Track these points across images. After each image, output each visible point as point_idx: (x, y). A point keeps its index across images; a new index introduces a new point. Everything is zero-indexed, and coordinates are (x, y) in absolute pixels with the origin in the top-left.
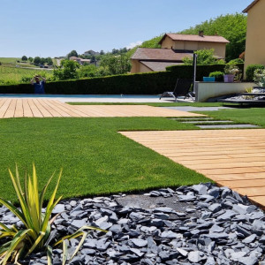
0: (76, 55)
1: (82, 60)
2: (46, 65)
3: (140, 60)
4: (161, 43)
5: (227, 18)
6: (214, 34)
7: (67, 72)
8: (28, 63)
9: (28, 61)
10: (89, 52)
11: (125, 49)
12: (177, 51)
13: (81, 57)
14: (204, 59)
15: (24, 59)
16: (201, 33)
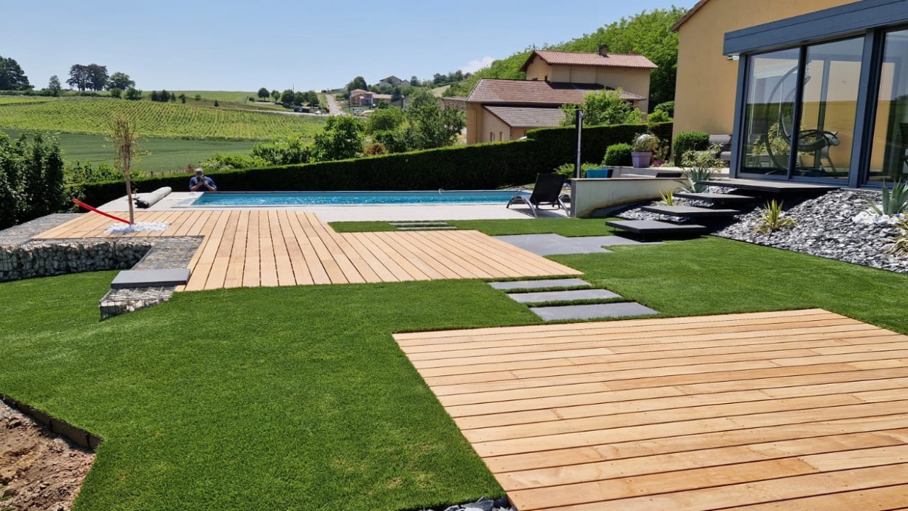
0: (364, 87)
1: (375, 96)
2: (305, 105)
3: (484, 105)
4: (525, 68)
5: (655, 17)
6: (628, 50)
7: (339, 140)
8: (270, 103)
9: (271, 98)
10: (390, 80)
11: (459, 73)
12: (555, 85)
13: (374, 90)
14: (604, 108)
15: (263, 93)
16: (603, 50)
